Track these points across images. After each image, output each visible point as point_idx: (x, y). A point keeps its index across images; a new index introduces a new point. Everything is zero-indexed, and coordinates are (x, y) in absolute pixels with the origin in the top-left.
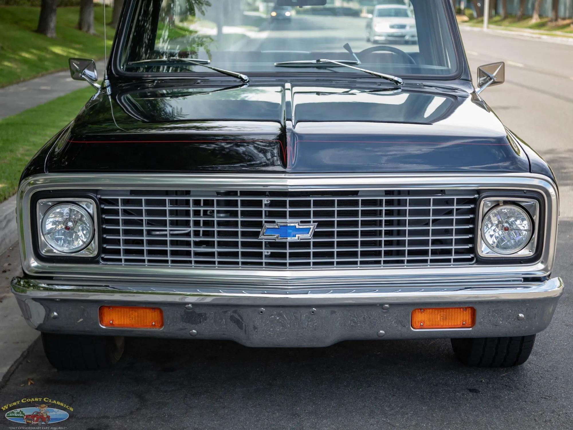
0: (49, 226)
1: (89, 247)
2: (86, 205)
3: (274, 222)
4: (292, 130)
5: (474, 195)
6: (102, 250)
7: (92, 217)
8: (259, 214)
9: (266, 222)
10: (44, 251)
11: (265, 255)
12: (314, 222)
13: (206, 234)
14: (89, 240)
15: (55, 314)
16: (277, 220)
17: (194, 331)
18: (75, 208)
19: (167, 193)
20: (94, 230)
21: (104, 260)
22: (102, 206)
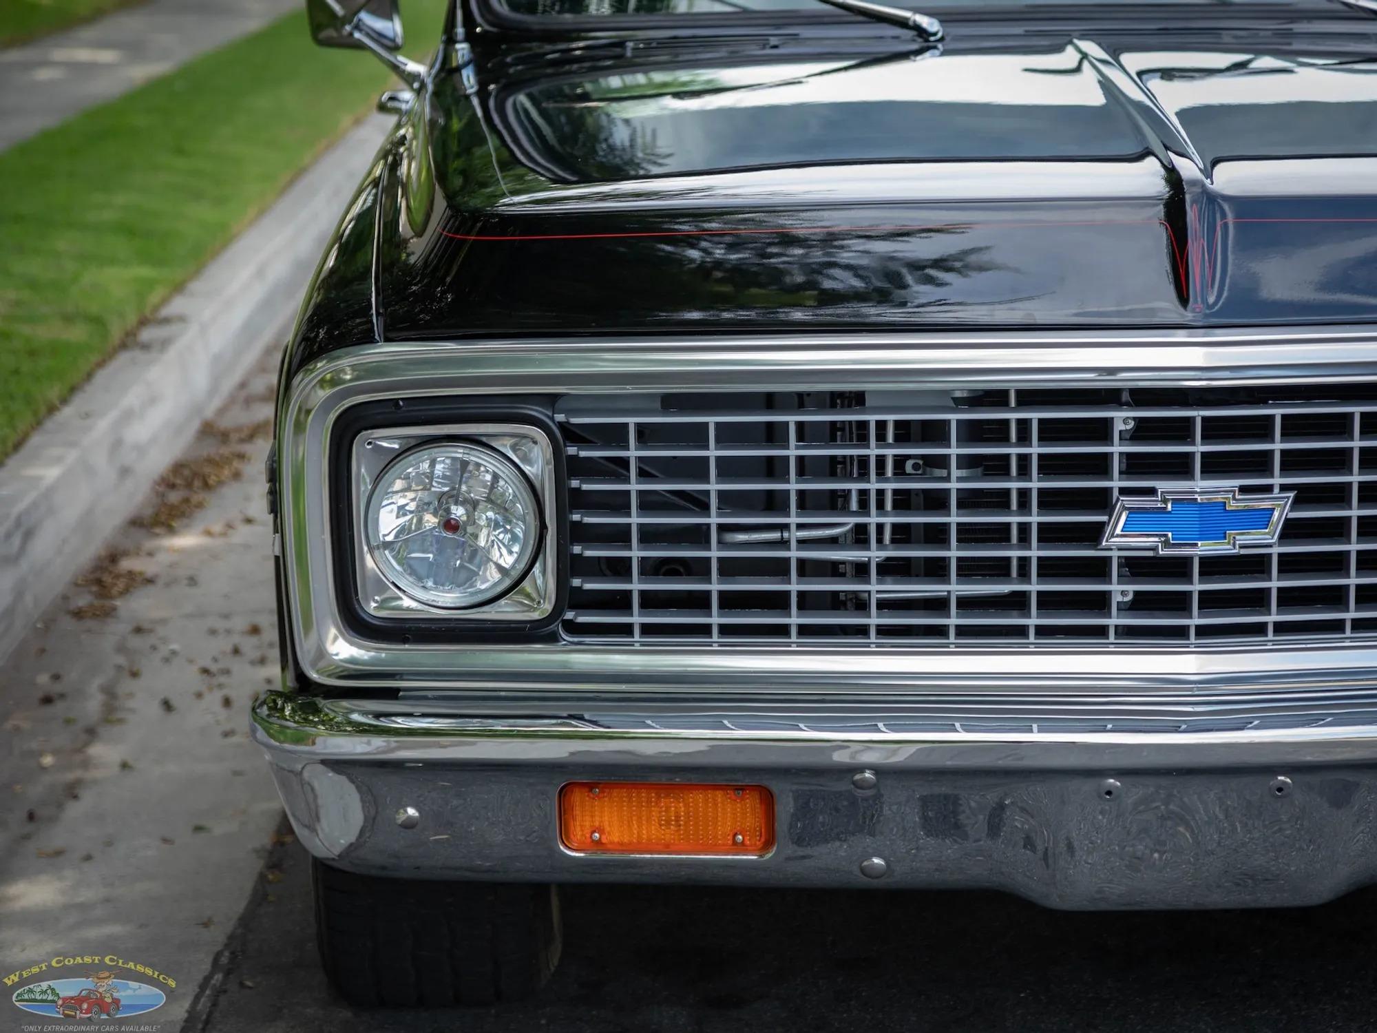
1: (527, 585)
2: (514, 448)
3: (1151, 491)
4: (1203, 185)
6: (569, 598)
7: (536, 492)
8: (1100, 465)
9: (1123, 491)
10: (373, 605)
11: (1119, 603)
14: (522, 566)
15: (411, 811)
16: (1162, 485)
17: (876, 861)
18: (475, 456)
20: (543, 527)
21: (574, 628)
22: (572, 450)
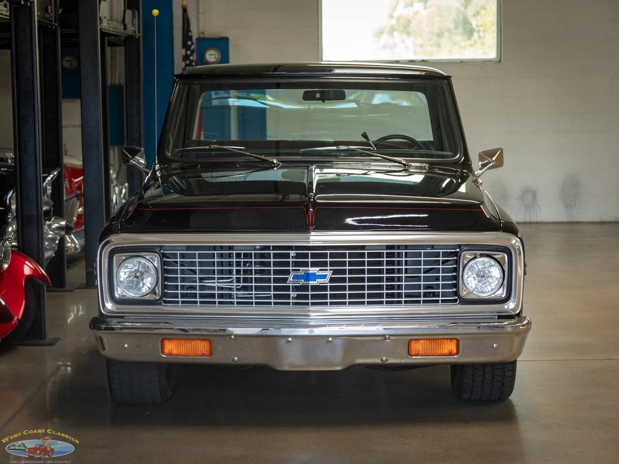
1: (154, 291)
2: (152, 259)
3: (299, 270)
5: (456, 249)
6: (164, 295)
7: (156, 269)
8: (287, 264)
9: (293, 270)
10: (117, 296)
11: (292, 297)
12: (330, 270)
13: (245, 280)
14: (153, 287)
15: (126, 346)
16: (301, 269)
17: (236, 358)
18: (142, 261)
19: (214, 248)
20: (158, 278)
21: (165, 302)
22: (165, 259)
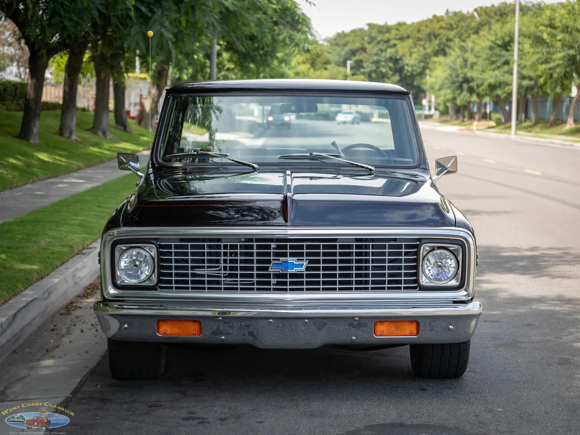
0: (123, 264)
1: (151, 278)
2: (149, 249)
3: (279, 260)
4: (291, 198)
5: (416, 242)
6: (160, 281)
7: (153, 259)
8: (269, 254)
9: (274, 260)
10: (119, 282)
11: (273, 284)
12: (306, 260)
13: (231, 268)
14: (150, 274)
15: (126, 326)
16: (281, 258)
17: (223, 337)
18: (141, 251)
19: (204, 240)
20: (155, 266)
21: (161, 288)
22: (161, 250)
